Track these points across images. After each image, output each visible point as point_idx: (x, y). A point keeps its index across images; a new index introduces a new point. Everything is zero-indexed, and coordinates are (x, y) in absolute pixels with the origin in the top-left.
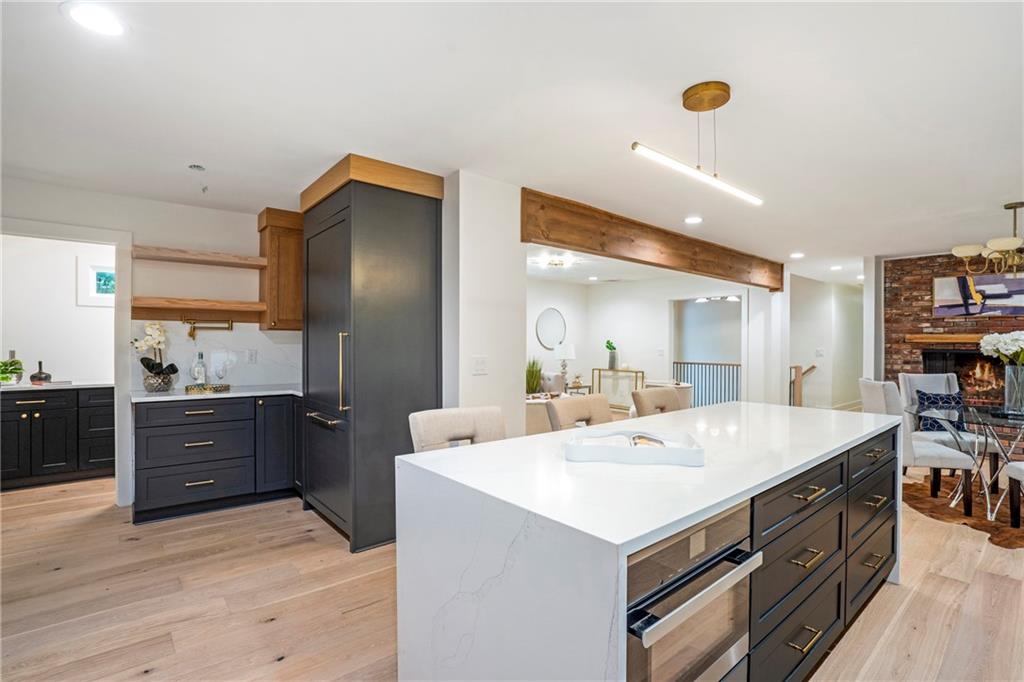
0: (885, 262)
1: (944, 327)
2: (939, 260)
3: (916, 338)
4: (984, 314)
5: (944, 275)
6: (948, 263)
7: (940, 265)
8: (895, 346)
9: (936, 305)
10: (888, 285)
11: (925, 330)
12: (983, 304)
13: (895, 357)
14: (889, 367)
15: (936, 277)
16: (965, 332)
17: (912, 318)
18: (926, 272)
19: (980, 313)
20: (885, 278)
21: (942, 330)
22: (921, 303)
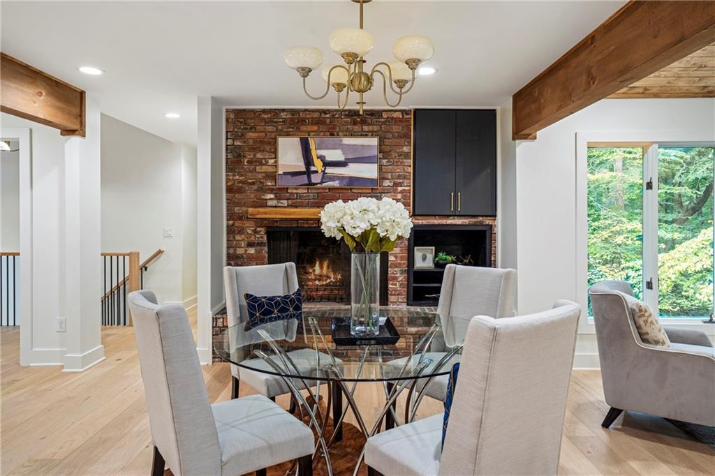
0: (227, 111)
1: (287, 199)
2: (283, 115)
3: (259, 213)
4: (324, 184)
5: (288, 135)
6: (292, 120)
7: (284, 121)
8: (238, 224)
9: (280, 172)
10: (230, 142)
11: (270, 203)
12: (324, 172)
13: (238, 237)
14: (232, 251)
15: (280, 135)
16: (307, 206)
17: (255, 187)
18: (270, 128)
19: (321, 183)
20: (227, 132)
21: (285, 203)
22: (265, 168)
